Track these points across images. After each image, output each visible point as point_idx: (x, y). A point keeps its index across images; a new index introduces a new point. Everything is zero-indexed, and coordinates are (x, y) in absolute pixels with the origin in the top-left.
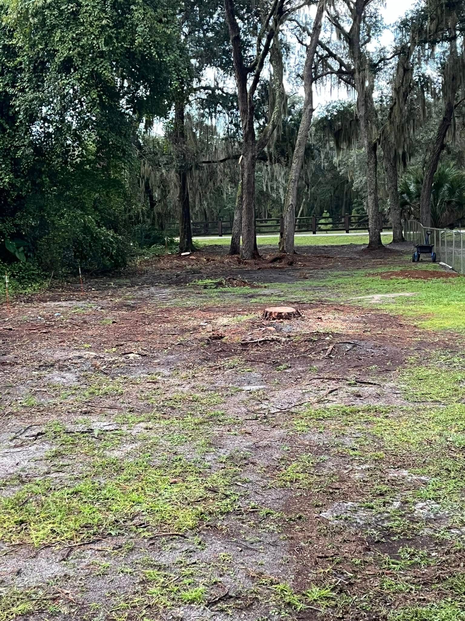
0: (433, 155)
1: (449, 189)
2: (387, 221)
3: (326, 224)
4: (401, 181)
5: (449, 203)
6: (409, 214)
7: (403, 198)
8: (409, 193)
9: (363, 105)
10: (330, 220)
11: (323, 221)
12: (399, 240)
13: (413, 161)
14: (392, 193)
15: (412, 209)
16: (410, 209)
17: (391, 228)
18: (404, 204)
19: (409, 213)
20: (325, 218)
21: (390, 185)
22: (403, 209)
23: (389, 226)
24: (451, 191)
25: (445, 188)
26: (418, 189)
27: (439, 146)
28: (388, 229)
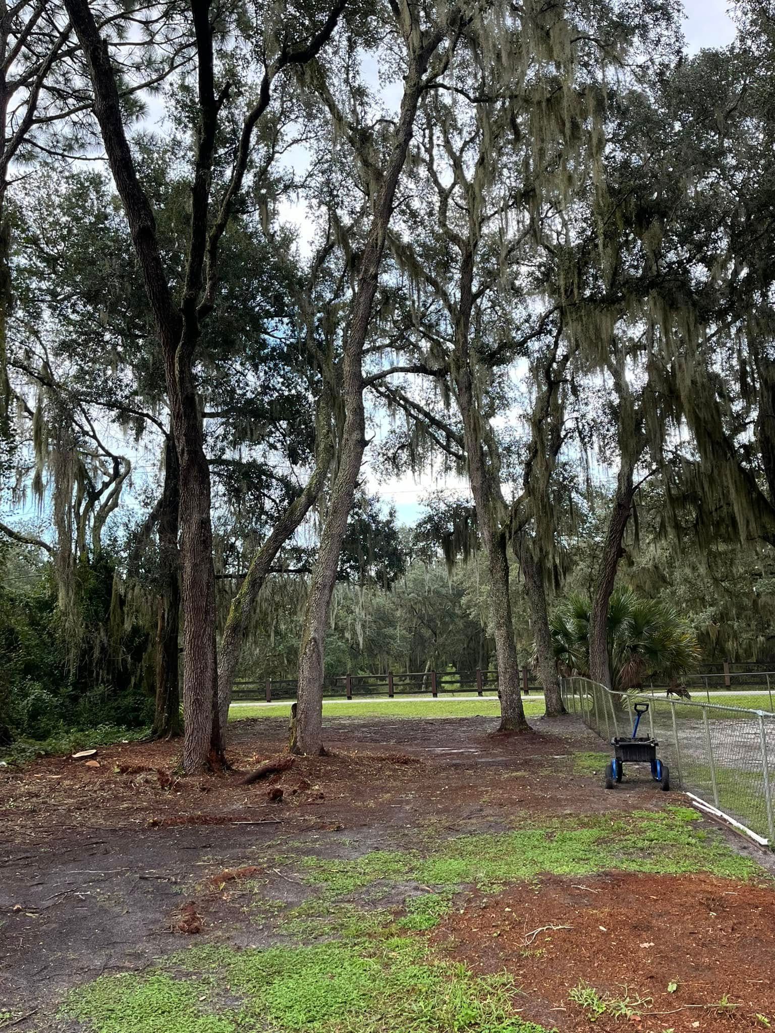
0: (606, 566)
1: (631, 626)
2: (534, 679)
3: (451, 683)
4: (553, 613)
5: (634, 649)
6: (570, 667)
7: (557, 641)
8: (566, 634)
9: (478, 469)
10: (457, 677)
11: (447, 678)
12: (556, 711)
13: (569, 579)
14: (540, 630)
15: (573, 658)
16: (570, 659)
17: (542, 689)
18: (560, 650)
19: (568, 665)
20: (450, 674)
21: (534, 618)
22: (559, 659)
23: (537, 684)
24: (636, 630)
25: (625, 625)
26: (580, 628)
27: (613, 550)
28: (537, 689)
